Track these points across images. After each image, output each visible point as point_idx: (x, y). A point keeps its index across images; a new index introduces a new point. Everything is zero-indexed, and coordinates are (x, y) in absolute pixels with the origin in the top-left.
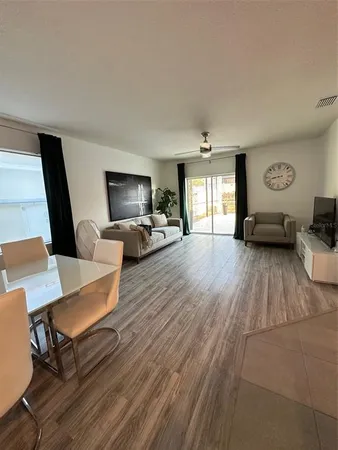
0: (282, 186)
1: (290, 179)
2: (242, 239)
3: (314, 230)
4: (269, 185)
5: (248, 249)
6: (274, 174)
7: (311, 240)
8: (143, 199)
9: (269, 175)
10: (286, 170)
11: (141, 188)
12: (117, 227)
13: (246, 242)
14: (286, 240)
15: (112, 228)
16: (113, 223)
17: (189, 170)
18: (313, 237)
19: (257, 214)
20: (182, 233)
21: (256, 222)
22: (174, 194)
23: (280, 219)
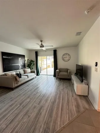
0: (67, 60)
1: (69, 58)
2: (56, 77)
3: (76, 74)
4: (63, 60)
5: (57, 81)
6: (65, 56)
7: (75, 78)
8: (21, 63)
9: (63, 57)
10: (68, 56)
11: (20, 59)
12: (6, 75)
13: (57, 78)
14: (68, 78)
15: (3, 75)
16: (4, 73)
17: (39, 54)
18: (76, 77)
19: (60, 68)
20: (36, 75)
21: (60, 71)
22: (34, 61)
23: (67, 70)
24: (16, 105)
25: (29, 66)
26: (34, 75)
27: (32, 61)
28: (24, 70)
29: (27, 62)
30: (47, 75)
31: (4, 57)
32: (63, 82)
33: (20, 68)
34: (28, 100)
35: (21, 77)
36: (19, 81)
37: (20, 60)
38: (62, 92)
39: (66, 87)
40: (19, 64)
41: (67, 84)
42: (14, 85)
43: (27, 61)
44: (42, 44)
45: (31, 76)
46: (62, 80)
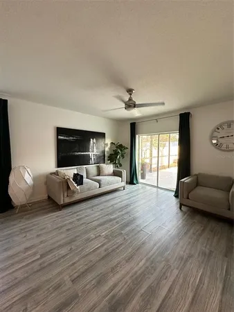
24: (35, 254)
25: (112, 158)
26: (118, 182)
27: (121, 147)
28: (98, 167)
29: (110, 149)
30: (158, 187)
31: (60, 137)
32: (198, 227)
33: (92, 161)
34: (63, 251)
35: (82, 184)
36: (74, 192)
37: (94, 143)
38: (176, 272)
39: (204, 254)
40: (90, 153)
41: (216, 239)
42: (63, 199)
43: (109, 146)
44: (130, 99)
45: (109, 184)
46: (198, 218)
